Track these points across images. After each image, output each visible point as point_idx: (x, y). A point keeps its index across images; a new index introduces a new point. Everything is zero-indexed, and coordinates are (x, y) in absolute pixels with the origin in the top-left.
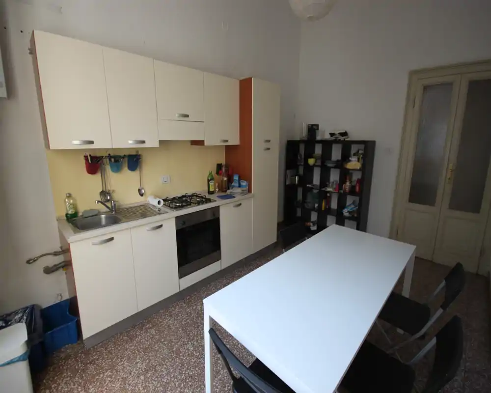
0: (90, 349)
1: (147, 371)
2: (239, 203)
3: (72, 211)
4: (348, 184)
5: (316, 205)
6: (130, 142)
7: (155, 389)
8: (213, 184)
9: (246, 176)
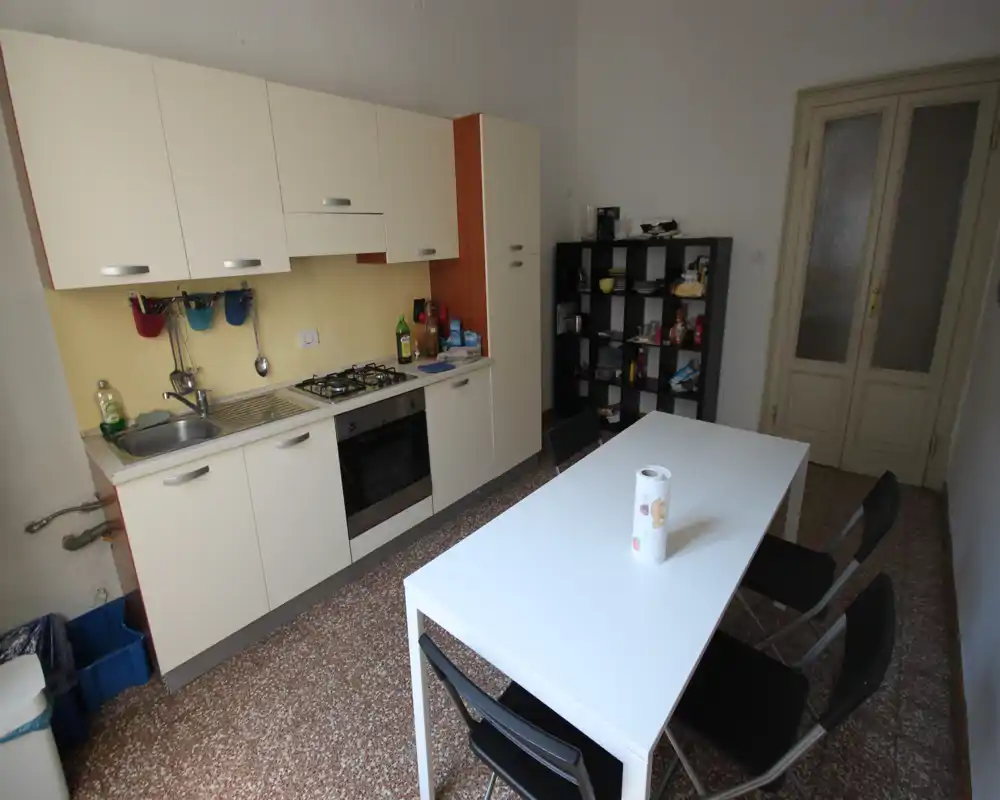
0: (176, 693)
2: (463, 378)
3: (113, 418)
4: (679, 327)
5: (618, 373)
6: (228, 264)
8: (408, 342)
9: (476, 323)
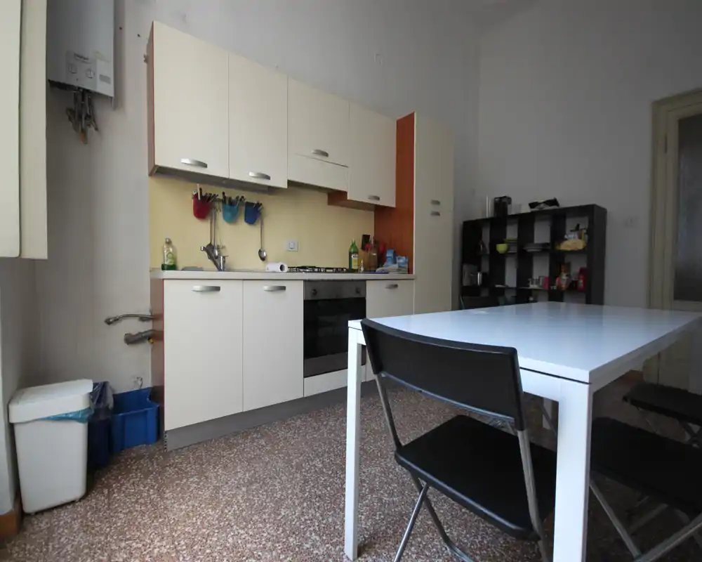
0: (171, 451)
1: (251, 484)
2: (395, 283)
3: (171, 262)
4: (564, 277)
6: (251, 174)
7: (262, 504)
8: (356, 259)
